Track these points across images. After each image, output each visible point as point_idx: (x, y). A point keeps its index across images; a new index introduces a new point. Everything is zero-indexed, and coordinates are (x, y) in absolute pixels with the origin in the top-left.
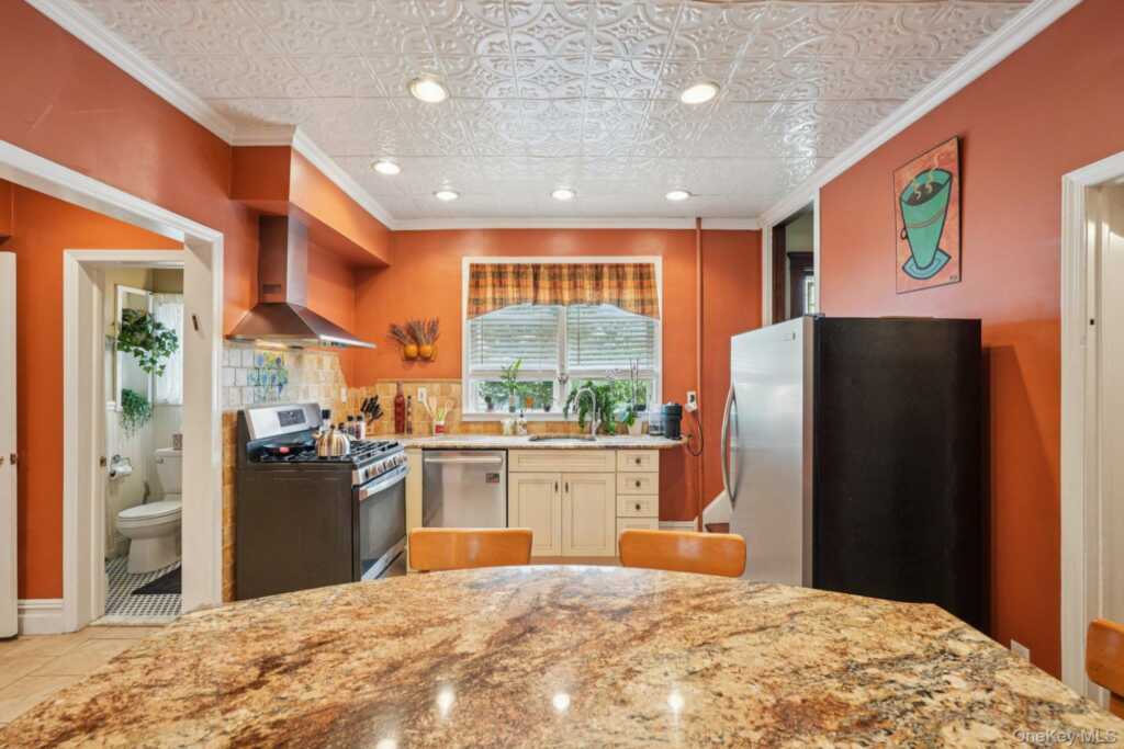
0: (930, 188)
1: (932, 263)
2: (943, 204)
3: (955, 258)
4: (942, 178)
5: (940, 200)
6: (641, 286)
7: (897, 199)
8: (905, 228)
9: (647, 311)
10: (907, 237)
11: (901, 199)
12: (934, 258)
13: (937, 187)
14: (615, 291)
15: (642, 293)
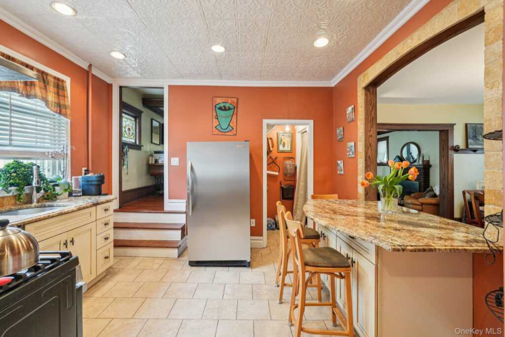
0: (227, 108)
1: (227, 129)
2: (232, 113)
3: (235, 129)
4: (232, 107)
5: (231, 112)
6: (58, 94)
7: (214, 106)
8: (217, 115)
9: (62, 112)
10: (217, 118)
11: (215, 106)
12: (228, 127)
13: (230, 109)
14: (44, 91)
15: (59, 98)
